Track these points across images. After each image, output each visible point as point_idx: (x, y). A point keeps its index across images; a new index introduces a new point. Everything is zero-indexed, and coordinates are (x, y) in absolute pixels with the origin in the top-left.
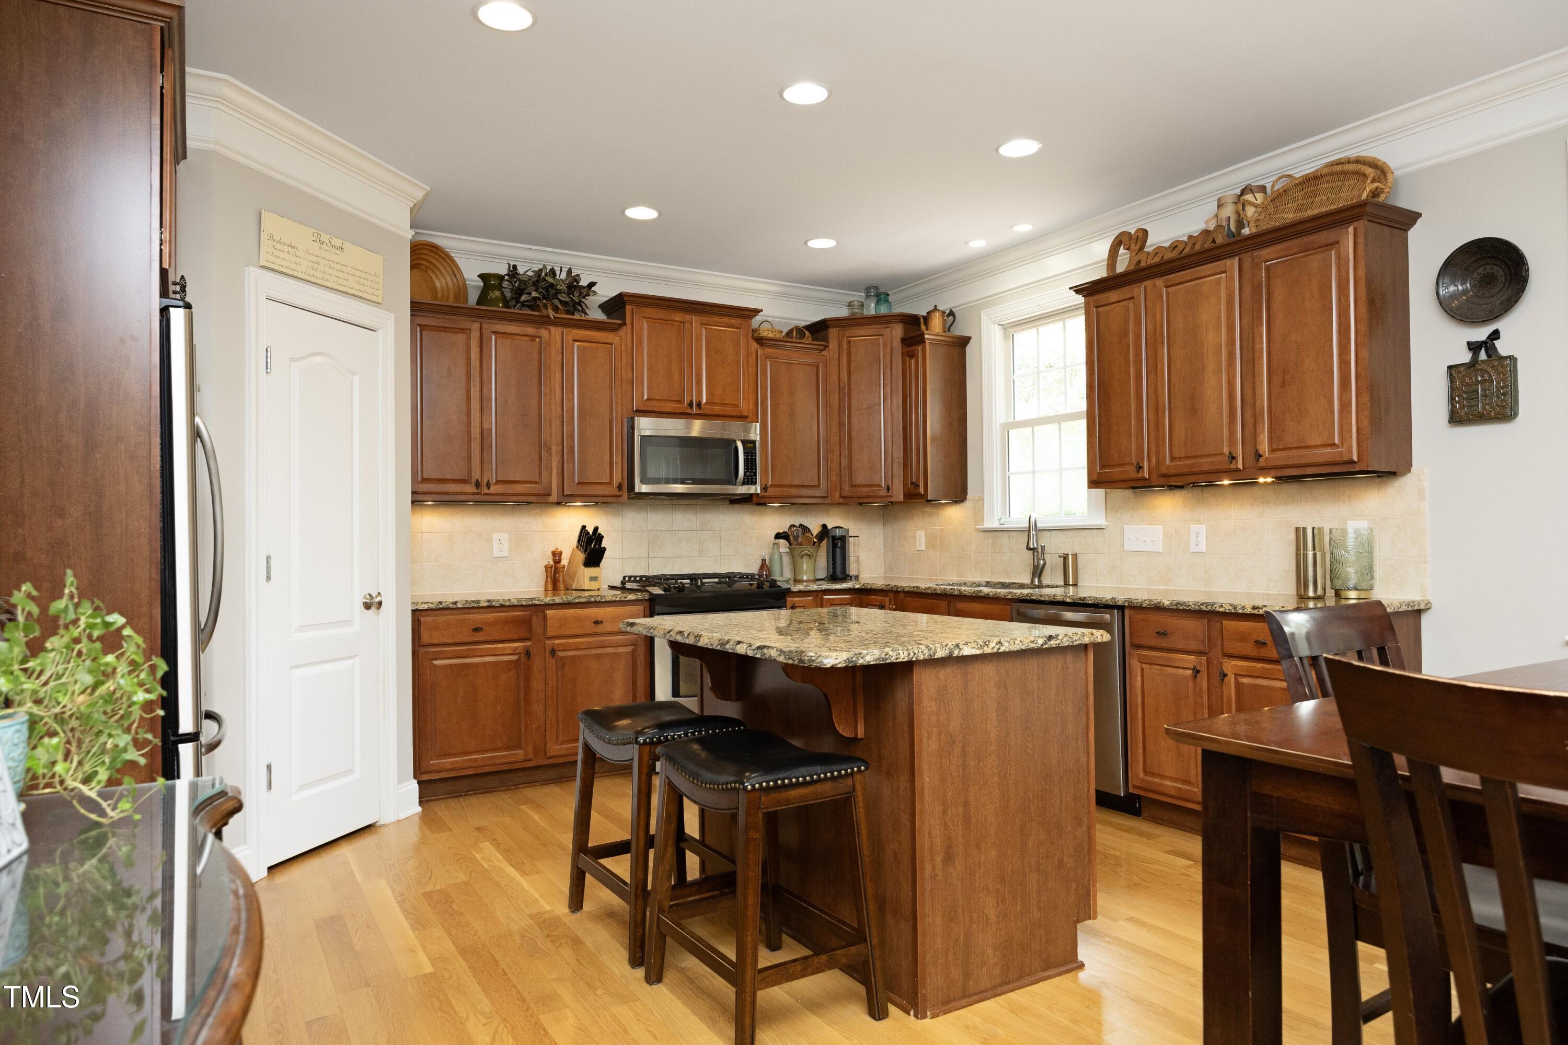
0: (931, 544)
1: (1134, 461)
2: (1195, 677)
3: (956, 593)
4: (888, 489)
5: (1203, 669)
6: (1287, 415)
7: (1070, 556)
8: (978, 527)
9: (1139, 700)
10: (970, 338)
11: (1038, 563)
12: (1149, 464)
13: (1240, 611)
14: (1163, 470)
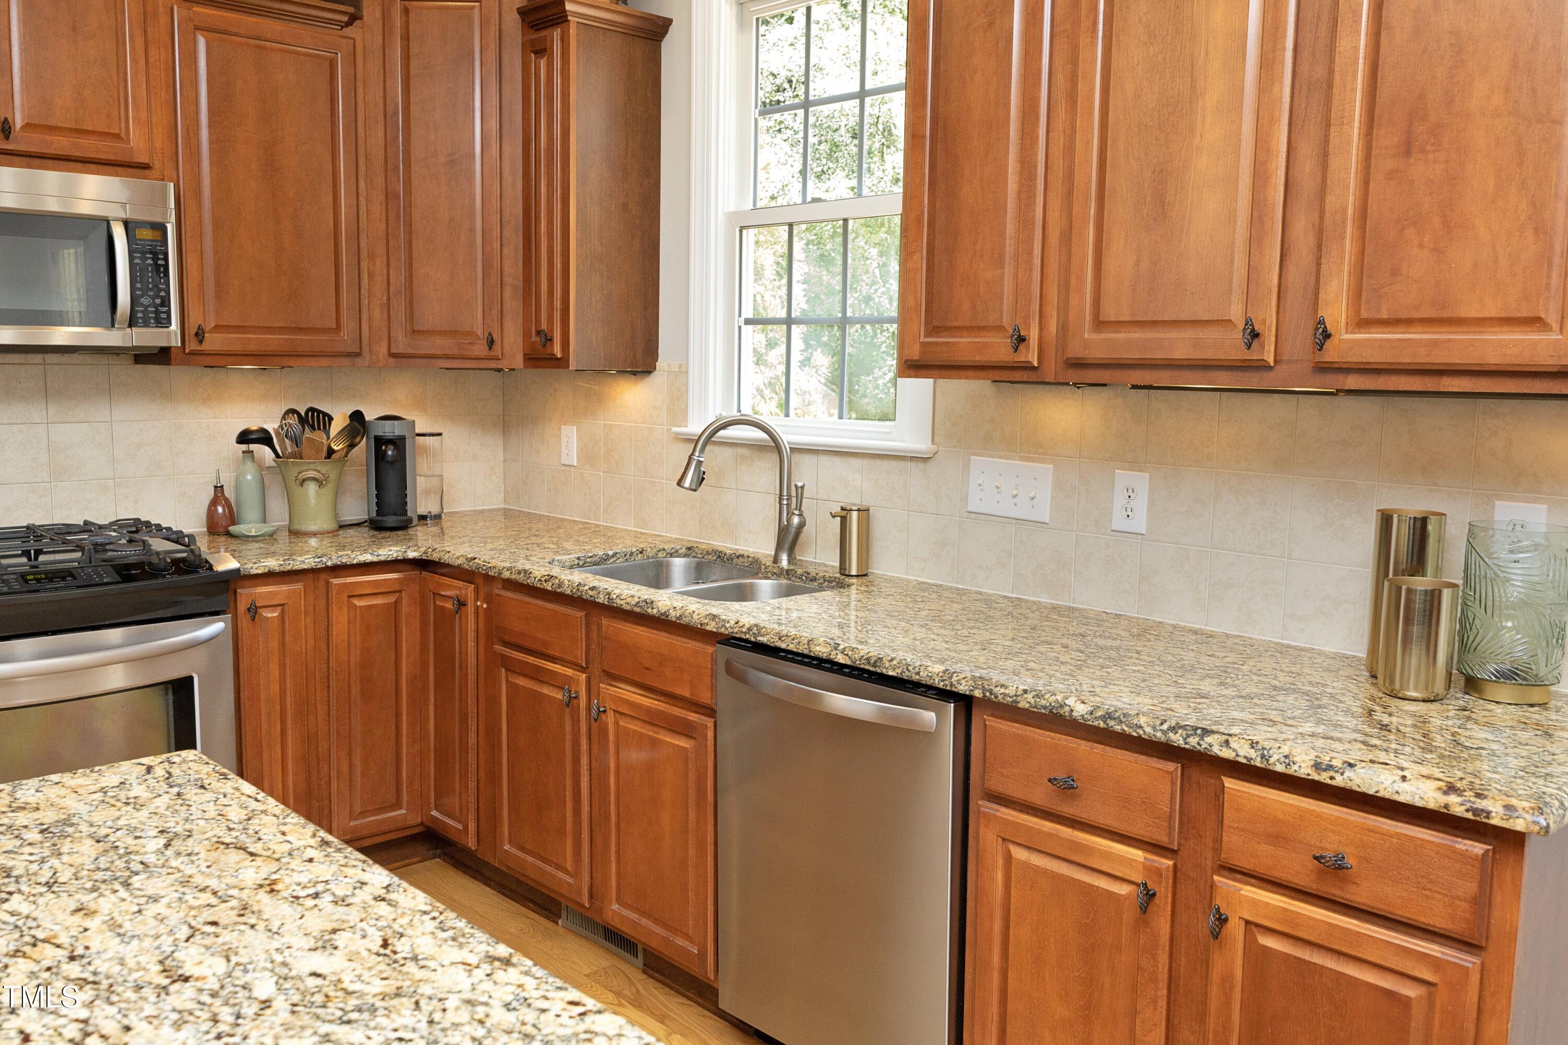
0: (588, 456)
1: (1006, 321)
2: (1144, 909)
3: (601, 599)
4: (491, 343)
5: (1164, 892)
6: (1410, 232)
7: (855, 515)
8: (675, 429)
9: (997, 925)
10: (667, 22)
11: (789, 520)
12: (1041, 330)
13: (1280, 768)
14: (1075, 351)
